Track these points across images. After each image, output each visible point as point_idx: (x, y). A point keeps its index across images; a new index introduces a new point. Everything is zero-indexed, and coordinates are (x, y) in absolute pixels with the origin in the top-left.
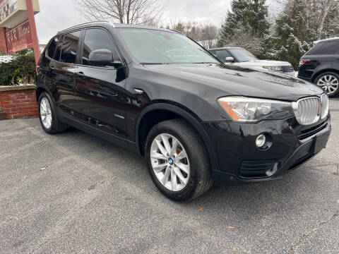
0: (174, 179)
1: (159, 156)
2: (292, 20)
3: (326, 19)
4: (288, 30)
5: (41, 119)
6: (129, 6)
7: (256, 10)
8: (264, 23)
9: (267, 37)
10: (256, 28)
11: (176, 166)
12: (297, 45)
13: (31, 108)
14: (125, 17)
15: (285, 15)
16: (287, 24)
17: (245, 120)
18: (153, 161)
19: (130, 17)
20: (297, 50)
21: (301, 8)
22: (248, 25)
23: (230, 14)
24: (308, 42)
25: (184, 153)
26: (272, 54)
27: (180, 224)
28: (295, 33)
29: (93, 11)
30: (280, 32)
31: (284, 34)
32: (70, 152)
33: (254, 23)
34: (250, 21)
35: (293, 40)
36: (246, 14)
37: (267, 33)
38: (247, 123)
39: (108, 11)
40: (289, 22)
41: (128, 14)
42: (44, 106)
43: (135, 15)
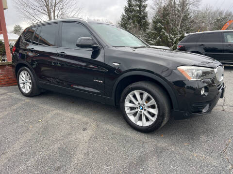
0: (144, 119)
1: (131, 105)
2: (163, 21)
3: (182, 22)
4: (161, 27)
5: (19, 86)
6: (55, 7)
7: (140, 14)
8: (145, 22)
9: (149, 31)
10: (141, 25)
11: (145, 110)
12: (167, 37)
13: (4, 79)
14: (52, 14)
15: (158, 17)
16: (160, 24)
17: (195, 79)
18: (126, 109)
19: (56, 14)
20: (167, 40)
21: (168, 14)
22: (136, 23)
23: (123, 16)
24: (173, 35)
25: (153, 102)
26: (152, 42)
27: (156, 145)
28: (165, 29)
29: (28, 9)
30: (155, 28)
31: (158, 30)
32: (52, 108)
33: (139, 22)
34: (137, 20)
35: (164, 33)
36: (134, 16)
37: (148, 29)
38: (197, 81)
39: (39, 10)
40: (161, 22)
41: (54, 12)
42: (24, 77)
43: (60, 13)
